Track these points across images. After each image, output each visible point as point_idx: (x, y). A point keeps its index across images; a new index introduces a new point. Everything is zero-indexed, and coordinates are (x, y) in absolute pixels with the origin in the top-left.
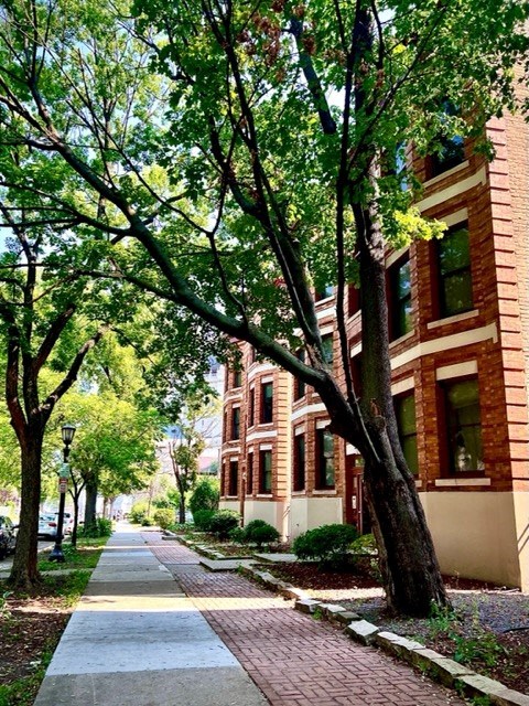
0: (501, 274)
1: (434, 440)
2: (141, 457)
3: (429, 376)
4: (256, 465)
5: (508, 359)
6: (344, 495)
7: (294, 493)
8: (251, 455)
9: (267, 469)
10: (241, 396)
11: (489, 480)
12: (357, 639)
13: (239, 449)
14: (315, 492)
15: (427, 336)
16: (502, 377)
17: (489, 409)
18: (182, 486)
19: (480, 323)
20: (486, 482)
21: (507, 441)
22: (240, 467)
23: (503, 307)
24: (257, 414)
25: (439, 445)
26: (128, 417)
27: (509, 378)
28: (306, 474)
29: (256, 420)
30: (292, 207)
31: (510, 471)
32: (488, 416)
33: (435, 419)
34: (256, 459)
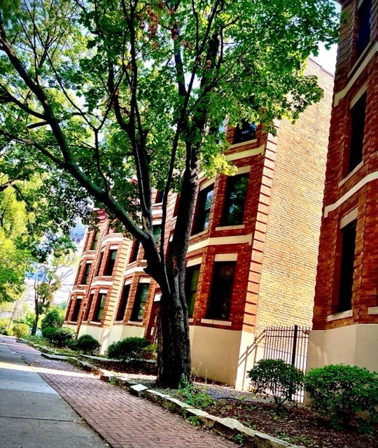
0: (260, 207)
1: (206, 296)
2: (13, 280)
3: (210, 258)
4: (94, 302)
5: (255, 256)
6: (147, 326)
7: (116, 322)
8: (92, 295)
9: (101, 306)
10: (94, 256)
11: (231, 323)
12: (134, 393)
13: (84, 291)
14: (129, 322)
15: (214, 234)
16: (249, 265)
17: (239, 282)
18: (39, 310)
19: (244, 232)
20: (229, 324)
21: (245, 302)
22: (83, 303)
23: (258, 226)
24: (102, 269)
25: (208, 299)
26: (10, 251)
27: (253, 266)
28: (126, 310)
29: (101, 273)
30: (151, 135)
31: (243, 319)
32: (238, 286)
33: (209, 283)
34: (95, 298)
